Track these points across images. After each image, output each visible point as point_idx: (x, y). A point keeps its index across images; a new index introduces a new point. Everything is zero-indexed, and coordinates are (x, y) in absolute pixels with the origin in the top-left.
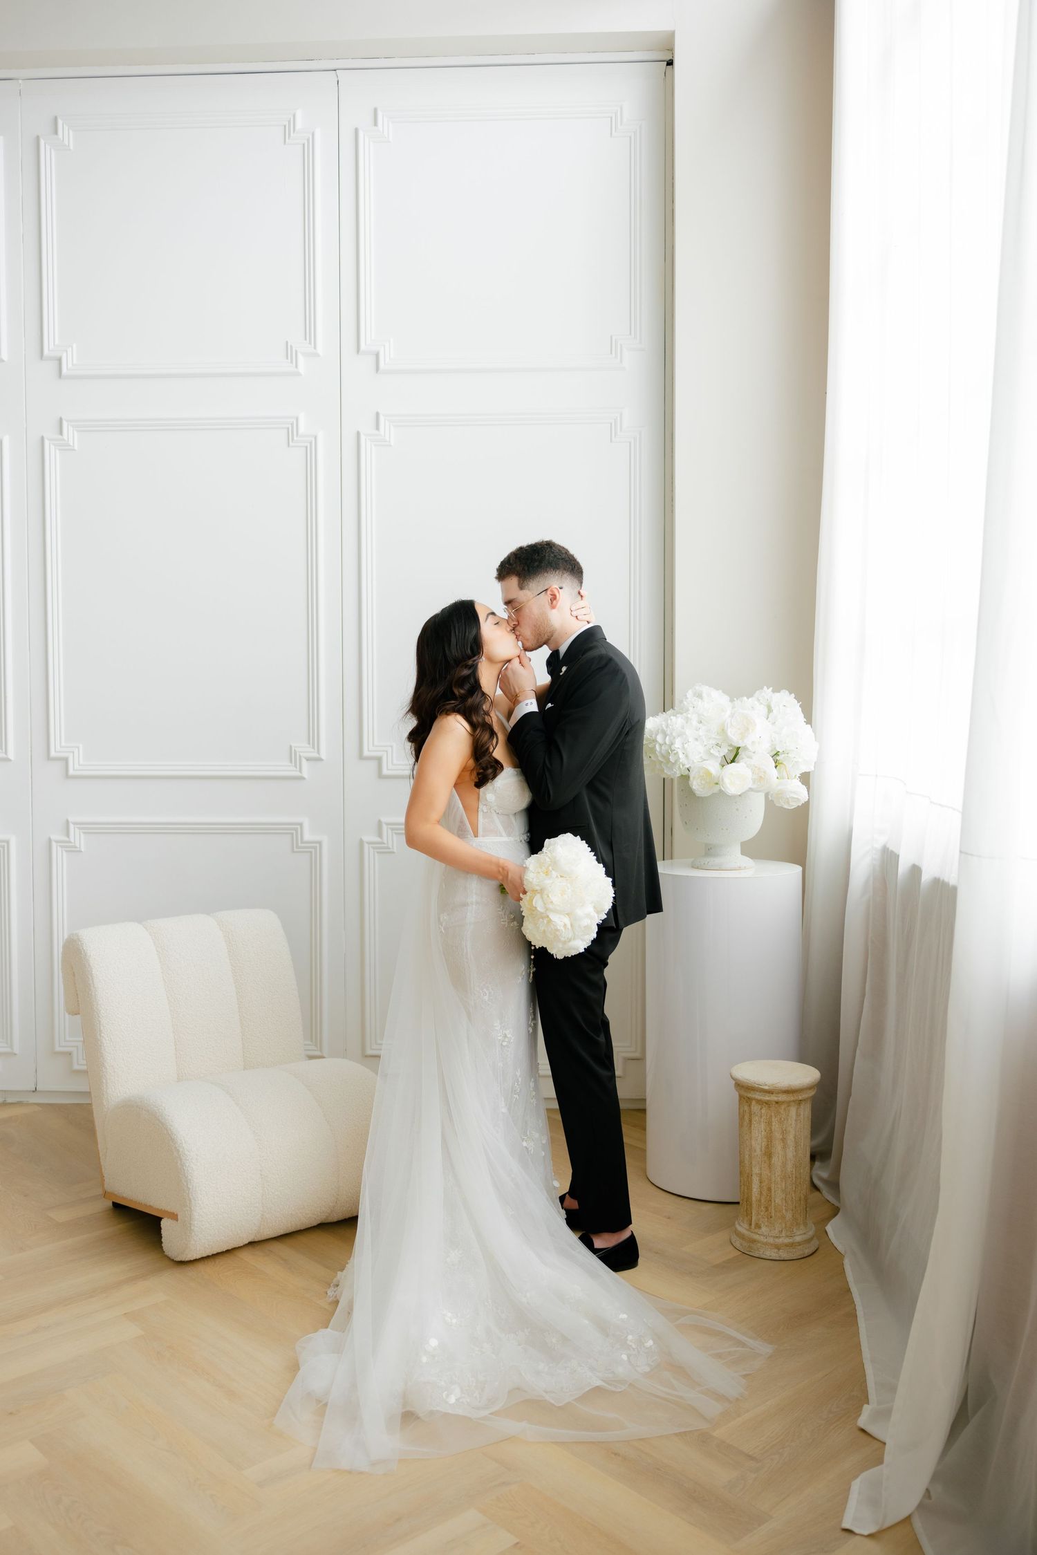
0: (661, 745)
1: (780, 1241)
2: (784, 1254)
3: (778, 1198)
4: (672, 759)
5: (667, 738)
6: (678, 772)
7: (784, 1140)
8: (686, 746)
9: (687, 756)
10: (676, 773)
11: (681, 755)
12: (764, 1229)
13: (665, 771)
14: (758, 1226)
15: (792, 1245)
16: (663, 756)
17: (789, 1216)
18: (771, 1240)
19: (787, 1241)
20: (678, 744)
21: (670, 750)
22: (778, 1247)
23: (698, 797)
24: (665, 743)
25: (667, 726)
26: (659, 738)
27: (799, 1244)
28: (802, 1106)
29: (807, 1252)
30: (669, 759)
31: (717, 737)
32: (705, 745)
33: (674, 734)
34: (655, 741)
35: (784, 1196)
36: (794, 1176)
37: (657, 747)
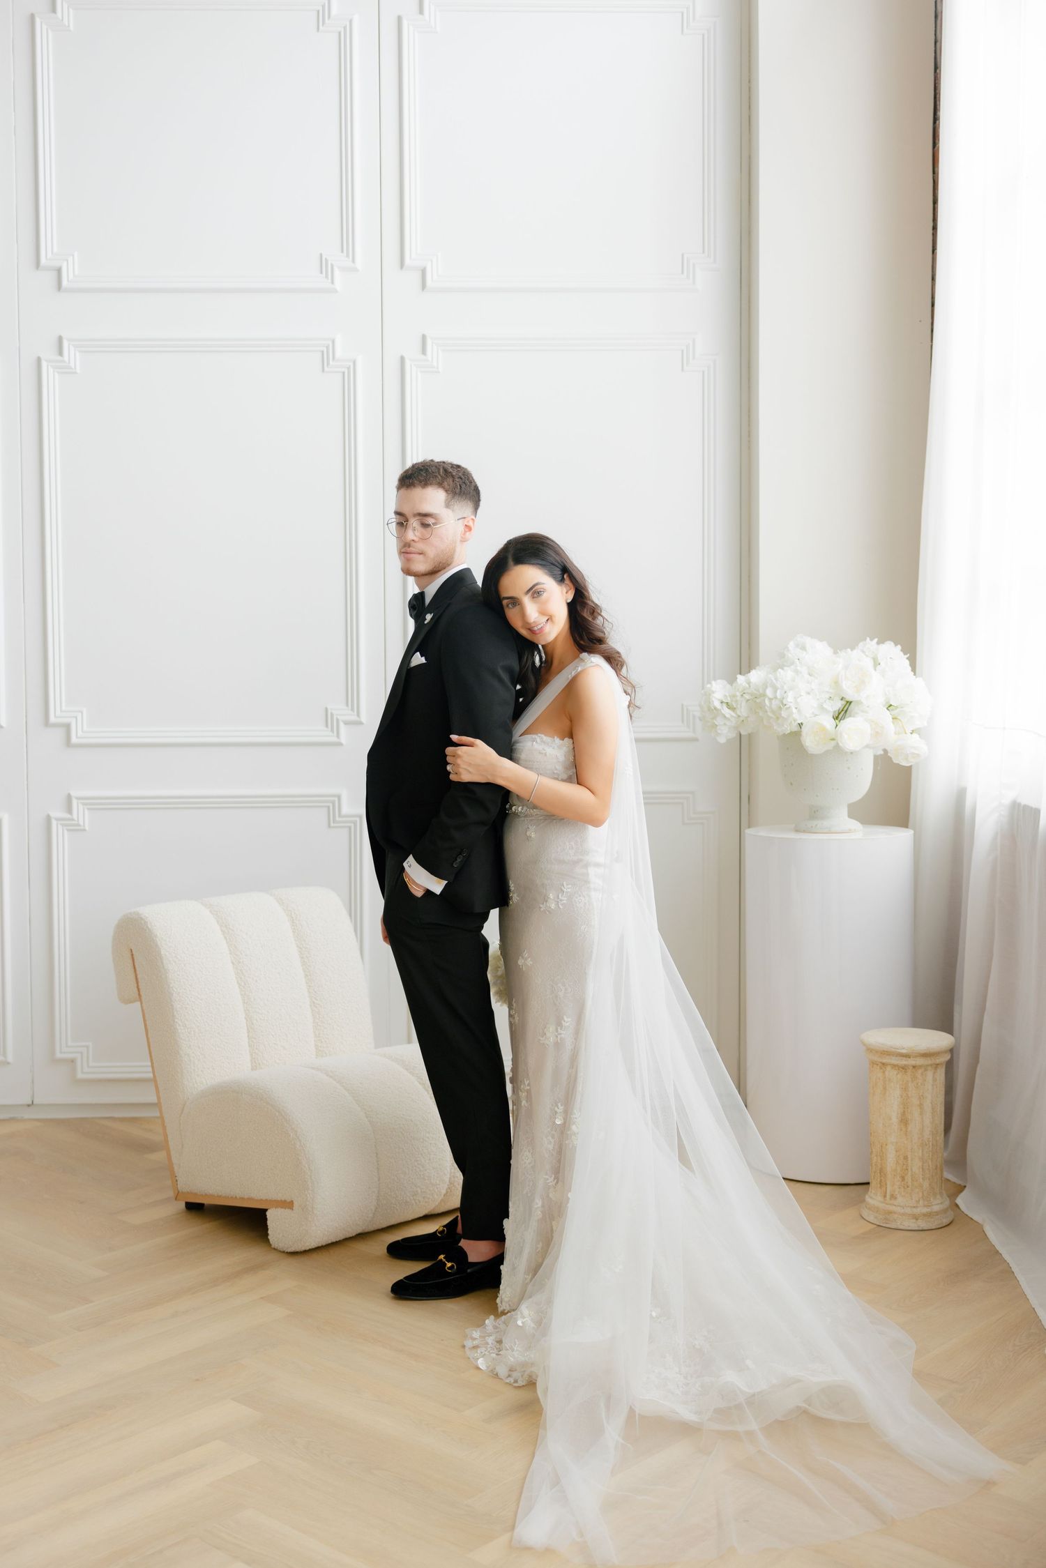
0: (770, 700)
1: (917, 1211)
2: (922, 1224)
3: (916, 1166)
4: (784, 714)
5: (778, 691)
6: (789, 729)
7: (921, 1106)
8: (799, 700)
9: (799, 711)
10: (788, 728)
11: (794, 710)
12: (900, 1200)
13: (775, 728)
14: (893, 1197)
15: (929, 1215)
16: (773, 712)
17: (926, 1184)
18: (908, 1211)
19: (925, 1210)
20: (790, 698)
21: (783, 704)
22: (916, 1217)
23: (812, 755)
24: (776, 698)
25: (776, 679)
26: (769, 692)
27: (937, 1213)
28: (938, 1071)
29: (946, 1221)
30: (780, 714)
31: (831, 691)
32: (818, 699)
33: (785, 687)
34: (764, 695)
35: (920, 1164)
36: (931, 1143)
37: (767, 702)
